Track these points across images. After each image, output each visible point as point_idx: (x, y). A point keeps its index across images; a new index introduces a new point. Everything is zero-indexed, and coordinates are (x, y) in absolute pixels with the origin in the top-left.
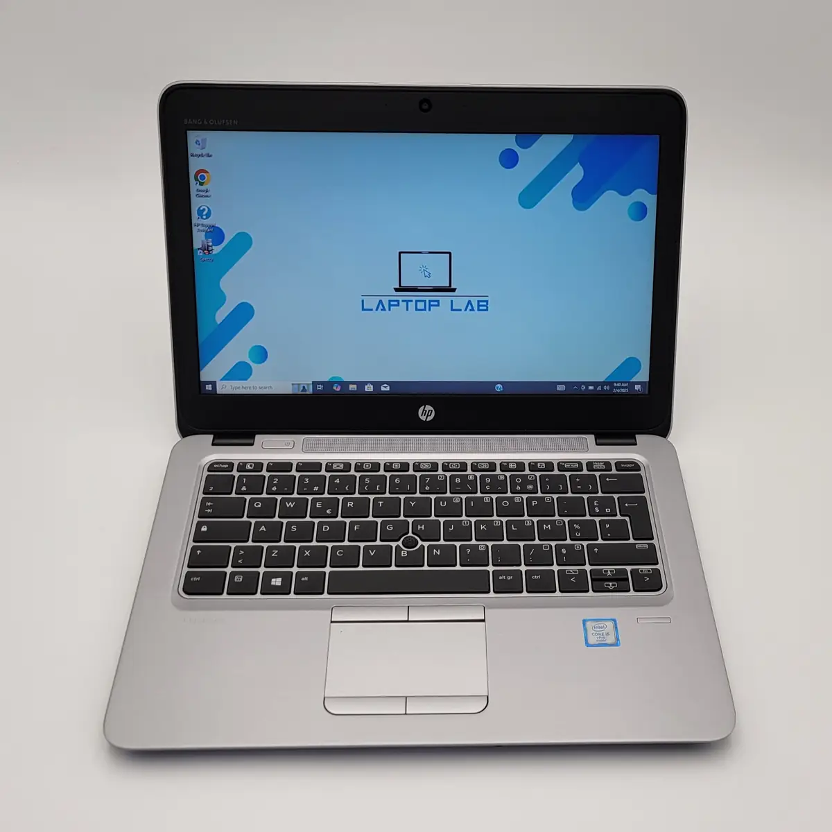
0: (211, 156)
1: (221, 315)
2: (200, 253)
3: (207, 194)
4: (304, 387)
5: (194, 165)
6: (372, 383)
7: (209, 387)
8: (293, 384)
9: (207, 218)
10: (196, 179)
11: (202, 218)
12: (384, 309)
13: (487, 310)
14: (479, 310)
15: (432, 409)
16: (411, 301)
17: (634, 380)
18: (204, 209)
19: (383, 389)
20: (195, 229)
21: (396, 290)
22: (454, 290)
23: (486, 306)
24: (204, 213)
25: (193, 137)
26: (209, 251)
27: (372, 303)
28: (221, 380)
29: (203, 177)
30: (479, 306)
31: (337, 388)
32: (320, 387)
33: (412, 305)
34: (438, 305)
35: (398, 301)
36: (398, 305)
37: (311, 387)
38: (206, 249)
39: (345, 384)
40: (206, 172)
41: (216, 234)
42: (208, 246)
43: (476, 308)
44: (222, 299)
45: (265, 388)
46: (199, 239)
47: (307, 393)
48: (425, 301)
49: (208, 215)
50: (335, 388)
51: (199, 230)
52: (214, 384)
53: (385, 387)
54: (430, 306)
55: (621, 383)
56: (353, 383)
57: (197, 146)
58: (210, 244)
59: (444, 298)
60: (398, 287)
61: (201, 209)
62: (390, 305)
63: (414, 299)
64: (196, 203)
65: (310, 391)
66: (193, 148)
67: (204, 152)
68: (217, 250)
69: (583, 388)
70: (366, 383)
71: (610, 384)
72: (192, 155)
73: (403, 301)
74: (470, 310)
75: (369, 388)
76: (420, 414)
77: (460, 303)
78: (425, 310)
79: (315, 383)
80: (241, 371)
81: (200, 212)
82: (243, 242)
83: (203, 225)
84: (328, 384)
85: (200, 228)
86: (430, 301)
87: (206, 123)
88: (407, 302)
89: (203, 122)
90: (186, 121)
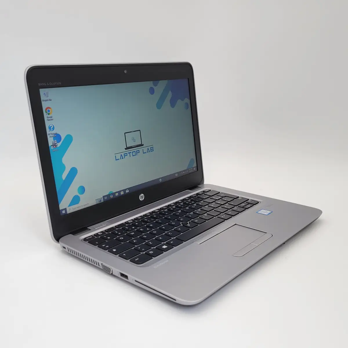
0: (51, 100)
1: (64, 176)
3: (51, 119)
4: (100, 200)
5: (45, 105)
6: (123, 190)
7: (64, 212)
8: (96, 200)
10: (46, 112)
11: (51, 131)
12: (123, 158)
13: (153, 151)
14: (151, 151)
15: (143, 195)
16: (131, 152)
17: (193, 167)
18: (51, 126)
19: (127, 192)
20: (48, 137)
21: (126, 149)
22: (143, 145)
23: (153, 149)
24: (52, 128)
25: (42, 91)
26: (56, 146)
27: (118, 156)
28: (69, 206)
29: (49, 111)
30: (151, 149)
31: (112, 197)
32: (106, 198)
33: (131, 154)
34: (139, 152)
35: (127, 153)
36: (127, 155)
37: (102, 199)
38: (54, 145)
39: (114, 194)
40: (50, 108)
41: (58, 137)
42: (55, 144)
43: (150, 151)
44: (63, 168)
45: (86, 205)
46: (51, 141)
47: (102, 202)
48: (135, 152)
49: (53, 129)
50: (111, 197)
51: (50, 137)
52: (65, 209)
53: (127, 191)
54: (137, 153)
55: (190, 168)
56: (117, 192)
57: (45, 96)
58: (56, 142)
59: (140, 149)
60: (126, 148)
61: (50, 126)
62: (125, 156)
63: (136, 150)
64: (48, 124)
65: (102, 201)
66: (43, 97)
67: (48, 98)
68: (59, 145)
69: (182, 173)
70: (121, 191)
71: (187, 169)
72: (43, 101)
73: (128, 153)
74: (149, 152)
75: (122, 193)
76: (140, 198)
77: (145, 150)
78: (135, 155)
79: (104, 197)
80: (76, 200)
81: (50, 128)
82: (69, 139)
83: (52, 134)
84: (108, 196)
85: (51, 135)
86: (137, 151)
88: (130, 153)
89: (47, 84)
90: (39, 84)
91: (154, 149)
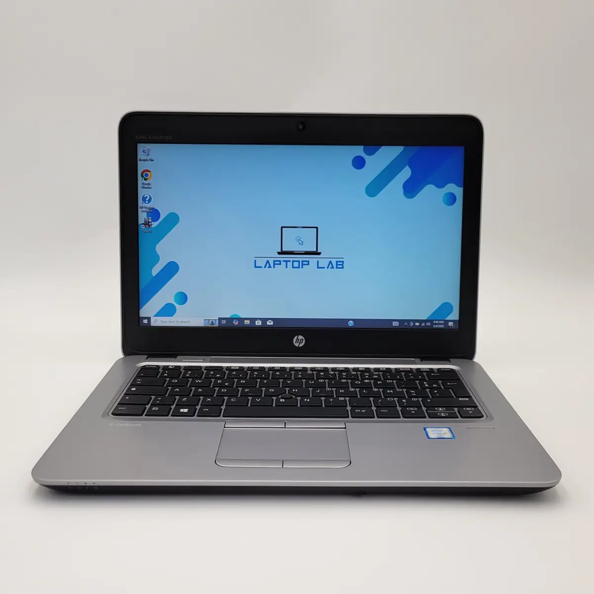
0: (153, 160)
1: (156, 270)
2: (143, 227)
3: (149, 186)
4: (212, 322)
5: (141, 167)
6: (260, 319)
7: (145, 321)
8: (205, 320)
9: (148, 203)
10: (142, 176)
11: (145, 203)
12: (270, 267)
13: (343, 268)
14: (337, 268)
15: (303, 338)
16: (290, 261)
17: (448, 319)
18: (147, 197)
19: (268, 323)
20: (140, 210)
21: (279, 253)
22: (319, 254)
23: (342, 265)
24: (147, 199)
25: (141, 147)
26: (149, 225)
27: (261, 262)
28: (154, 316)
29: (147, 175)
30: (337, 265)
31: (236, 323)
32: (224, 322)
33: (290, 264)
34: (308, 264)
35: (280, 261)
36: (280, 264)
37: (217, 321)
38: (147, 224)
39: (241, 320)
40: (149, 171)
41: (154, 214)
42: (149, 222)
43: (335, 266)
44: (156, 259)
45: (185, 322)
46: (142, 217)
47: (215, 326)
48: (299, 261)
49: (150, 201)
50: (234, 322)
51: (143, 211)
52: (149, 319)
53: (270, 322)
54: (303, 264)
55: (439, 320)
56: (247, 319)
57: (143, 153)
58: (150, 221)
60: (280, 251)
61: (145, 196)
62: (274, 264)
64: (142, 193)
65: (217, 324)
66: (141, 155)
67: (148, 158)
68: (154, 224)
69: (412, 324)
70: (256, 319)
71: (431, 321)
72: (140, 160)
73: (284, 261)
75: (258, 323)
76: (294, 342)
77: (324, 263)
78: (299, 267)
79: (220, 319)
80: (168, 310)
81: (144, 199)
82: (173, 219)
83: (145, 208)
84: (229, 320)
85: (144, 209)
86: (302, 261)
87: (150, 138)
88: (286, 262)
90: (137, 137)
91: (344, 265)
